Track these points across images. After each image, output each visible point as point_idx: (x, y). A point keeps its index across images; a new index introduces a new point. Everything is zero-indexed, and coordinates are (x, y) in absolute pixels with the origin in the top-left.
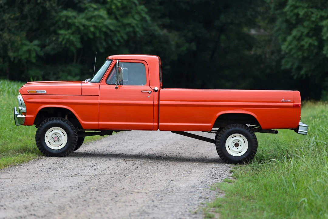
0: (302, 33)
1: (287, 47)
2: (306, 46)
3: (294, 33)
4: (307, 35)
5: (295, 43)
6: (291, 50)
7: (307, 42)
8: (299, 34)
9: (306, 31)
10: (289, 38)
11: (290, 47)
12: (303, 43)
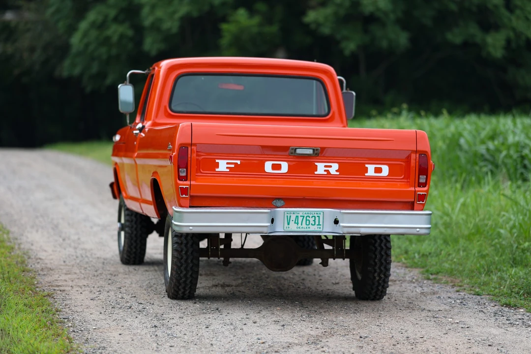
0: (106, 16)
1: (81, 40)
2: (115, 38)
3: (92, 16)
4: (116, 20)
5: (94, 33)
6: (87, 46)
7: (115, 31)
8: (100, 19)
9: (112, 13)
10: (83, 25)
11: (86, 41)
12: (109, 32)
